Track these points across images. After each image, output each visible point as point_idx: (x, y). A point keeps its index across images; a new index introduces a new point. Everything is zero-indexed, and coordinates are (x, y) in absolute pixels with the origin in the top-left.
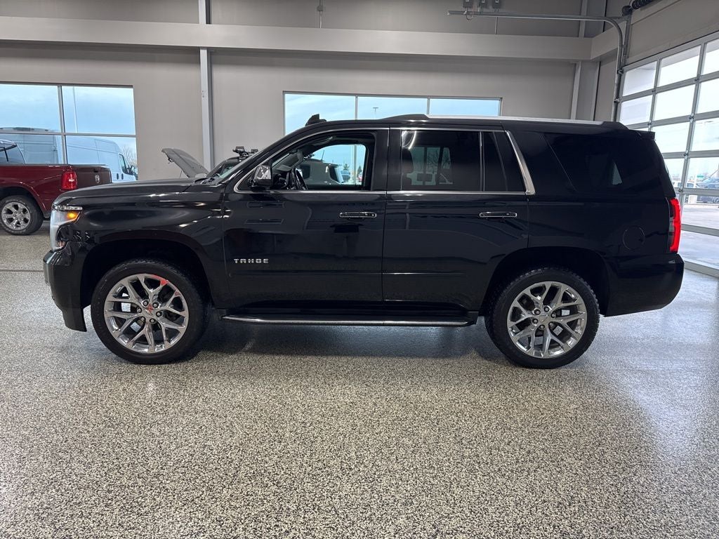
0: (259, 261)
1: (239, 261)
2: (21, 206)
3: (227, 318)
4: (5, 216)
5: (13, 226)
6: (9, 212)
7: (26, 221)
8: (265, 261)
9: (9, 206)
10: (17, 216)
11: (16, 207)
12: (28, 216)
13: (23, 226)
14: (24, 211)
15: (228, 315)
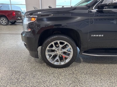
0: (100, 36)
1: (93, 36)
2: (4, 19)
3: (83, 54)
4: (1, 21)
5: (3, 23)
6: (2, 20)
7: (6, 22)
8: (102, 36)
9: (2, 19)
10: (4, 21)
11: (3, 19)
12: (6, 21)
13: (5, 24)
14: (5, 20)
15: (84, 53)
